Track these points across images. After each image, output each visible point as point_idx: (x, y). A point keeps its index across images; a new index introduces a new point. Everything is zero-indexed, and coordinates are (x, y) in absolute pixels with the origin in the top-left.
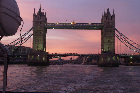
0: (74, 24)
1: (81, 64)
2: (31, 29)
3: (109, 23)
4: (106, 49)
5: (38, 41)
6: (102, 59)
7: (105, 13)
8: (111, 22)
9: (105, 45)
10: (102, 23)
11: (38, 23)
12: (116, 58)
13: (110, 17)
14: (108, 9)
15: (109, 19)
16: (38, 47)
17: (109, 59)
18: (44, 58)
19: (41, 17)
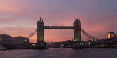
0: (59, 27)
1: (60, 48)
2: (36, 30)
3: (78, 26)
4: (77, 40)
5: (40, 36)
6: (75, 45)
7: (75, 20)
8: (79, 25)
9: (76, 38)
10: (74, 26)
11: (40, 26)
12: (82, 44)
13: (78, 23)
14: (77, 18)
15: (78, 24)
16: (40, 39)
17: (78, 45)
18: (44, 45)
19: (41, 23)
